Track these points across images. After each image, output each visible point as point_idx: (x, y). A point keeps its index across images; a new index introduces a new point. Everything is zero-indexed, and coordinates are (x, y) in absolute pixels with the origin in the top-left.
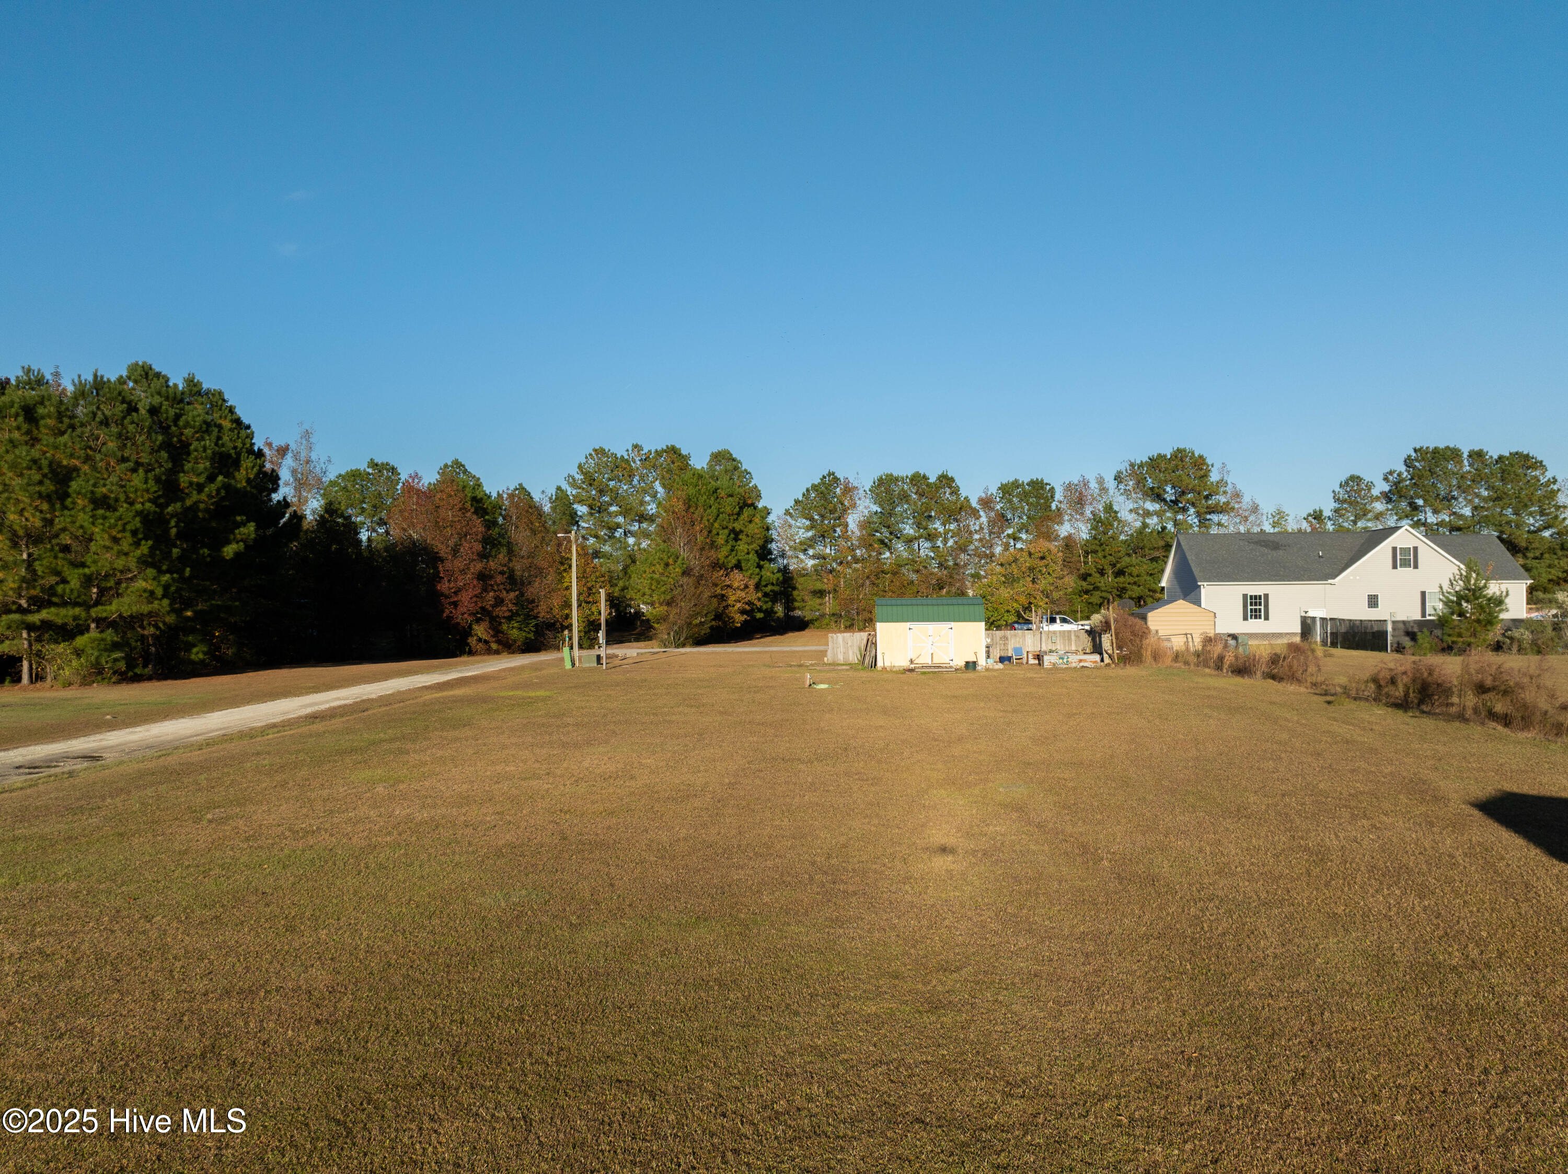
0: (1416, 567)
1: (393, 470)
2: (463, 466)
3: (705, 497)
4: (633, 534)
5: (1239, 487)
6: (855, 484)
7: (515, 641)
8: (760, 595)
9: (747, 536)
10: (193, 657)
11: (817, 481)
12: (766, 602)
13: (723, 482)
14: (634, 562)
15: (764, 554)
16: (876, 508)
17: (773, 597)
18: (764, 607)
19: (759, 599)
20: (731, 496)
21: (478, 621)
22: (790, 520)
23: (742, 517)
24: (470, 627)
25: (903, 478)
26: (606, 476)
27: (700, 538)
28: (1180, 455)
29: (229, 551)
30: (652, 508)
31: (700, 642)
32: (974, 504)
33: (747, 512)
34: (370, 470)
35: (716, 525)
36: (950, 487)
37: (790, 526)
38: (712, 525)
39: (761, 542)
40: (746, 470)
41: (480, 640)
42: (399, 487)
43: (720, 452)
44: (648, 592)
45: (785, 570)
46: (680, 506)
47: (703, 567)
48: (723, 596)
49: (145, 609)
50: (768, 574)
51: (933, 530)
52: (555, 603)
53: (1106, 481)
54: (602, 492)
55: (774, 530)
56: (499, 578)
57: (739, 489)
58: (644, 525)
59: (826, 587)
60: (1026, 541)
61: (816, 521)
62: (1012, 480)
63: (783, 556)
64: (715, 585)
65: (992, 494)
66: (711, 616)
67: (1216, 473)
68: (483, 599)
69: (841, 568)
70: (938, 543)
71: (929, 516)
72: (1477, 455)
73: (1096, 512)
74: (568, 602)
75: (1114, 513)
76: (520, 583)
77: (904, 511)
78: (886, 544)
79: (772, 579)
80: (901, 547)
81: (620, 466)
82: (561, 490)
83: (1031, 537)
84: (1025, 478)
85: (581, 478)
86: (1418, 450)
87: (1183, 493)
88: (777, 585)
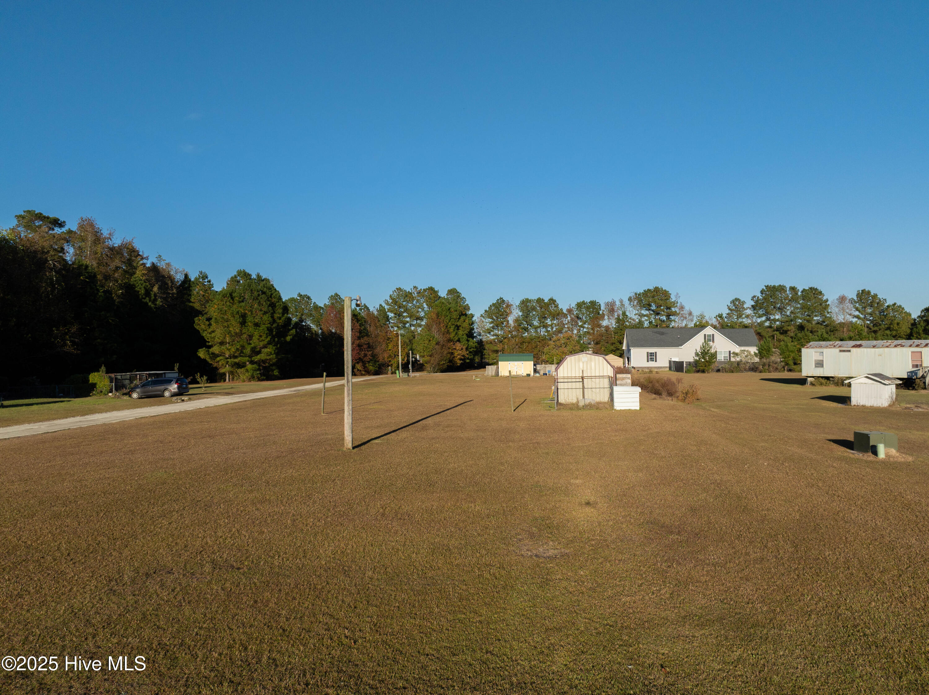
0: (715, 341)
1: (309, 298)
2: (339, 296)
3: (445, 312)
4: (413, 325)
5: (683, 304)
6: (512, 303)
7: (371, 371)
8: (468, 352)
9: (463, 328)
10: (275, 374)
11: (495, 302)
12: (471, 355)
13: (453, 305)
14: (414, 338)
15: (470, 335)
16: (520, 314)
17: (475, 353)
18: (470, 358)
19: (467, 354)
20: (456, 311)
21: (358, 363)
22: (483, 319)
23: (460, 320)
24: (355, 365)
25: (533, 300)
26: (402, 300)
27: (443, 330)
28: (657, 290)
29: (288, 338)
30: (422, 314)
31: (443, 371)
32: (565, 311)
33: (463, 318)
34: (299, 298)
35: (450, 324)
36: (554, 304)
37: (483, 322)
38: (448, 323)
39: (468, 330)
40: (463, 297)
41: (358, 370)
42: (312, 305)
43: (451, 289)
44: (422, 351)
45: (480, 343)
46: (434, 316)
47: (444, 341)
48: (452, 353)
50: (472, 344)
51: (547, 323)
52: (386, 355)
53: (624, 301)
54: (400, 307)
55: (476, 324)
56: (365, 346)
57: (460, 307)
58: (418, 321)
59: (499, 349)
60: (588, 328)
61: (494, 320)
62: (581, 301)
63: (480, 335)
64: (449, 348)
65: (573, 307)
66: (447, 361)
67: (673, 298)
68: (360, 354)
69: (506, 340)
70: (549, 329)
71: (545, 317)
72: (793, 289)
73: (618, 316)
74: (390, 355)
75: (627, 316)
76: (373, 348)
77: (534, 315)
78: (526, 329)
79: (474, 345)
80: (532, 331)
81: (408, 296)
82: (382, 306)
83: (590, 326)
84: (588, 300)
85: (391, 301)
86: (767, 287)
87: (659, 306)
88: (476, 348)
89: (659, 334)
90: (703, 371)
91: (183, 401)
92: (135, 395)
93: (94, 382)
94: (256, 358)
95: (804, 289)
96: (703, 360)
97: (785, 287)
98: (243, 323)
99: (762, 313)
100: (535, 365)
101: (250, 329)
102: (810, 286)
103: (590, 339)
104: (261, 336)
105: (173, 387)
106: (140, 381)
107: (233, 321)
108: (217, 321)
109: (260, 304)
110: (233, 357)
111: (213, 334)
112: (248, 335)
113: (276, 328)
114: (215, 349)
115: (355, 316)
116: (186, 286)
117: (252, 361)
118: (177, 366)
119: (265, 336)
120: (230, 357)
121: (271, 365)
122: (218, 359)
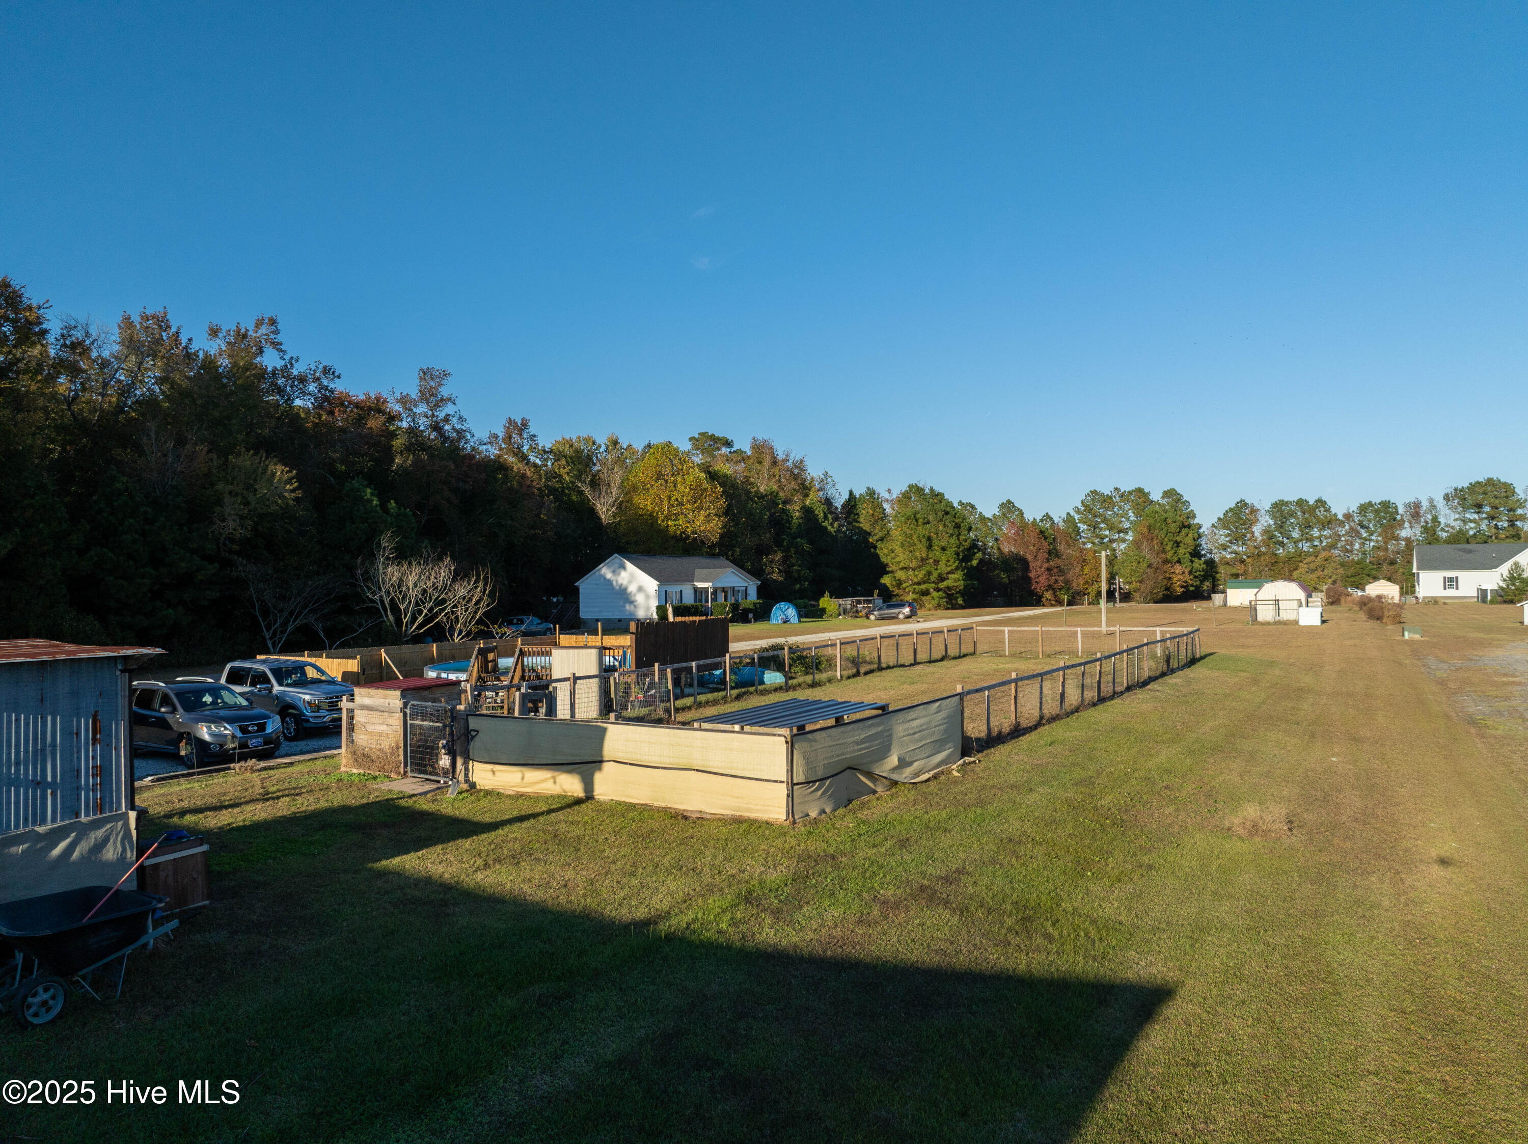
1: (973, 507)
2: (1011, 503)
3: (1159, 524)
4: (1115, 541)
6: (1258, 507)
7: (1063, 600)
8: (1191, 577)
9: (1185, 544)
10: (958, 602)
11: (1233, 506)
12: (1196, 581)
13: (1170, 515)
14: (1117, 557)
15: (1196, 554)
16: (1272, 522)
17: (1202, 578)
18: (1195, 584)
19: (1191, 580)
20: (1176, 521)
21: (1047, 591)
22: (1215, 530)
23: (1181, 534)
24: (1040, 594)
25: (1291, 502)
26: (1098, 507)
27: (1157, 548)
28: (1490, 482)
29: (975, 563)
30: (1127, 525)
31: (1156, 602)
32: (1340, 517)
33: (1184, 531)
35: (1166, 539)
36: (1324, 507)
37: (1215, 534)
38: (1163, 539)
39: (1193, 548)
40: (1186, 500)
41: (1047, 599)
42: (977, 517)
43: (1169, 490)
45: (1211, 564)
46: (1144, 529)
47: (1159, 563)
48: (1170, 578)
49: (956, 584)
50: (1198, 565)
51: (1312, 535)
52: (1081, 582)
53: (1436, 500)
54: (1096, 516)
55: (1204, 538)
56: (1055, 570)
57: (1180, 516)
58: (1122, 535)
59: (1240, 572)
60: (1377, 541)
61: (1232, 531)
62: (1367, 501)
63: (1211, 553)
64: (1166, 572)
65: (1353, 511)
66: (1163, 589)
67: (1520, 494)
68: (1049, 580)
69: (1249, 560)
70: (1316, 543)
71: (1310, 526)
73: (1426, 522)
74: (1087, 581)
75: (1440, 522)
76: (1064, 572)
77: (1292, 523)
78: (1280, 544)
79: (1200, 568)
80: (1290, 546)
81: (1106, 501)
82: (1070, 515)
83: (1381, 539)
84: (1377, 499)
85: (1083, 508)
87: (1495, 507)
88: (1203, 571)
89: (1463, 551)
91: (918, 622)
92: (872, 617)
93: (824, 606)
94: (943, 585)
98: (930, 547)
101: (937, 553)
104: (948, 561)
105: (907, 610)
106: (860, 606)
107: (919, 546)
108: (902, 545)
109: (945, 526)
110: (919, 584)
111: (897, 559)
112: (935, 560)
113: (963, 551)
114: (900, 575)
115: (1041, 532)
116: (852, 504)
117: (938, 588)
118: (876, 592)
119: (953, 560)
120: (916, 584)
121: (957, 592)
122: (904, 585)
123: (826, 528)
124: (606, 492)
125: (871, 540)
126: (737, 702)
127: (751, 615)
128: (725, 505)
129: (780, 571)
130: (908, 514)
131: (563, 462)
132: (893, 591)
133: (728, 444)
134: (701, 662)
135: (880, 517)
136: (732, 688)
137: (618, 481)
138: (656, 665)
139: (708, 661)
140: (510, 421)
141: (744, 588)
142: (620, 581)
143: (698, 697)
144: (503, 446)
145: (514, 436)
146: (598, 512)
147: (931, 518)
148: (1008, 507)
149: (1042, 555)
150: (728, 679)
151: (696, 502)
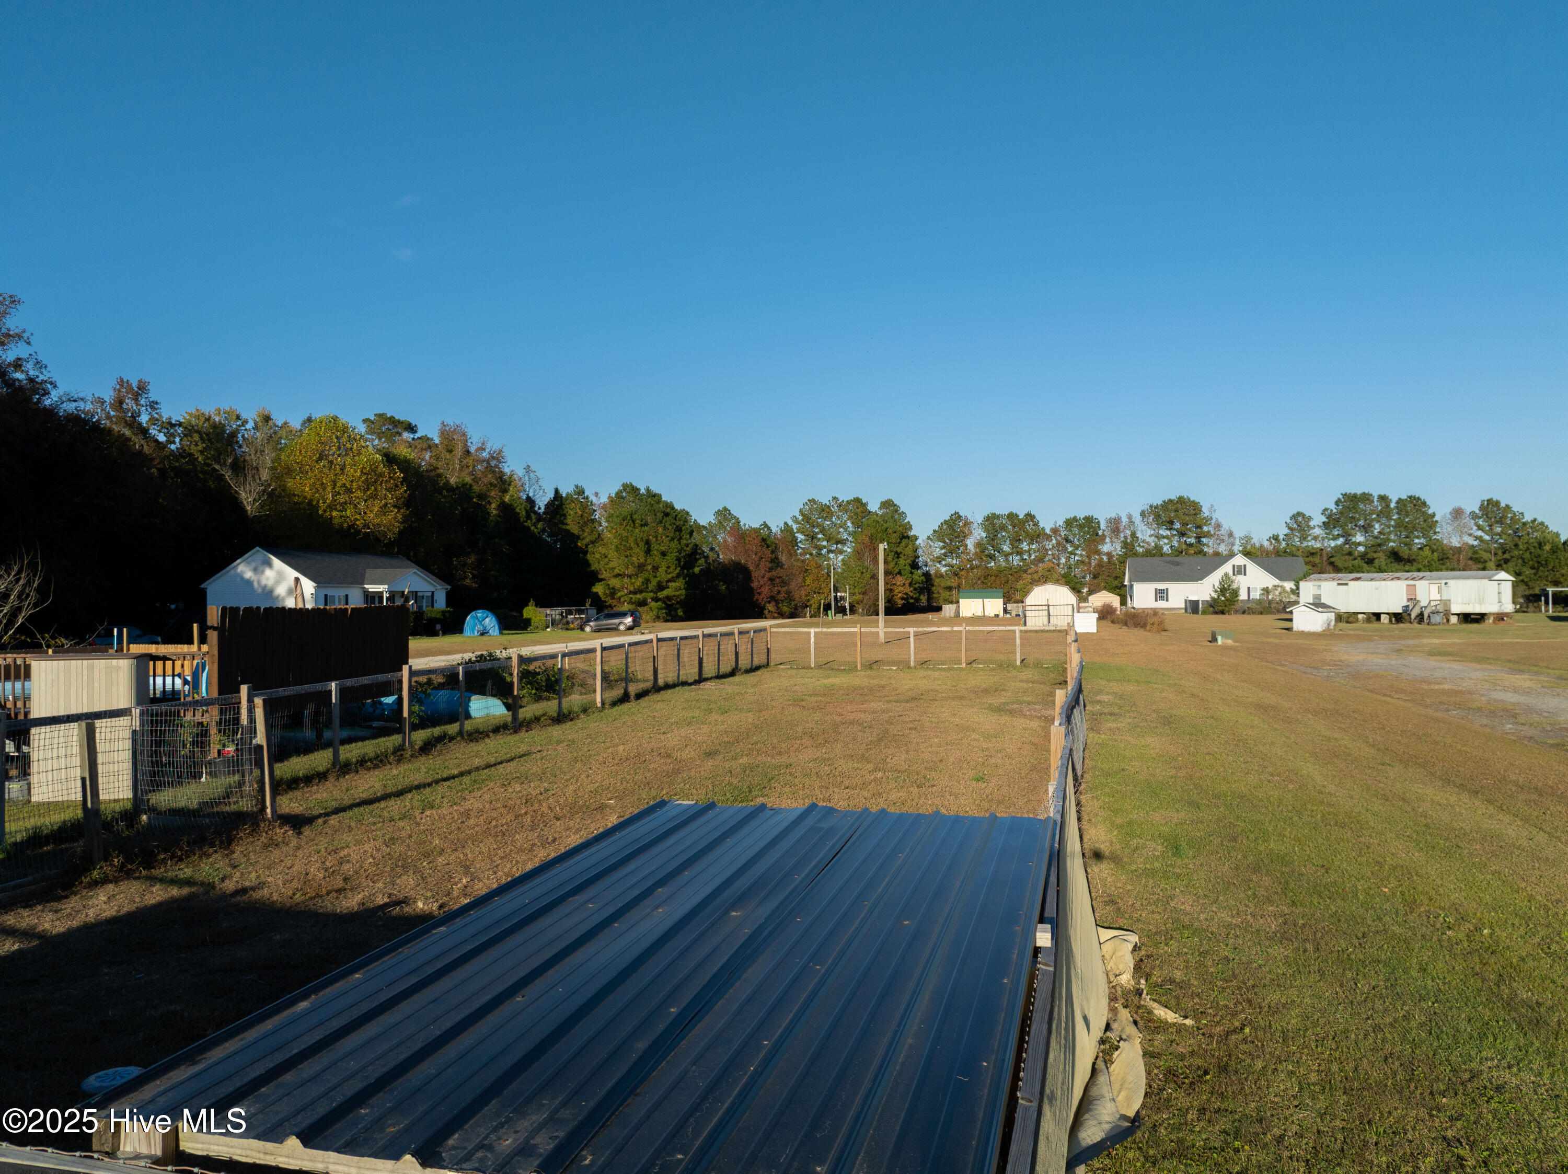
0: (1245, 575)
3: (880, 534)
4: (832, 552)
6: (972, 520)
7: (785, 612)
8: (912, 589)
9: (904, 555)
11: (947, 518)
12: (916, 594)
13: (890, 524)
15: (915, 566)
16: (984, 535)
17: (921, 591)
18: (915, 597)
19: (911, 592)
20: (895, 532)
21: (769, 602)
22: (930, 543)
23: (901, 545)
24: (764, 606)
25: (1002, 516)
26: (816, 516)
28: (1181, 500)
29: (697, 570)
30: (845, 536)
32: (1048, 531)
33: (904, 542)
35: (888, 550)
36: (1033, 521)
37: (930, 546)
38: (885, 550)
39: (912, 559)
40: (902, 512)
41: (769, 612)
43: (886, 501)
45: (927, 575)
46: (864, 539)
48: (891, 589)
49: (677, 593)
50: (916, 577)
51: (1022, 549)
52: (803, 593)
53: (1134, 517)
54: (814, 526)
55: (920, 550)
56: (778, 580)
57: (899, 526)
58: (839, 546)
59: (953, 585)
60: (1081, 555)
61: (947, 543)
62: (1072, 517)
63: (926, 565)
65: (1060, 526)
67: (1206, 512)
68: (772, 591)
69: (963, 573)
70: (1025, 557)
71: (1020, 540)
72: (1383, 498)
73: (1125, 537)
74: (809, 593)
75: (1137, 538)
76: (786, 583)
77: (1004, 536)
78: (992, 557)
79: (919, 579)
80: (1001, 559)
81: (825, 511)
82: (788, 525)
83: (1084, 553)
84: (1081, 515)
85: (801, 518)
86: (1344, 495)
87: (1185, 524)
88: (922, 583)
89: (1173, 564)
90: (1223, 613)
91: (643, 633)
92: (588, 629)
93: (528, 617)
94: (661, 595)
95: (1400, 499)
96: (1223, 599)
97: (1372, 495)
98: (648, 552)
99: (1336, 533)
100: (1005, 604)
101: (657, 558)
102: (1409, 495)
103: (1084, 571)
104: (668, 567)
105: (629, 620)
106: (570, 617)
107: (637, 550)
108: (617, 549)
109: (665, 528)
110: (635, 593)
111: (611, 565)
112: (654, 567)
113: (684, 557)
114: (615, 583)
115: (764, 540)
116: (558, 503)
117: (657, 597)
118: (588, 602)
119: (673, 567)
120: (631, 592)
121: (678, 603)
122: (619, 594)
123: (528, 528)
124: (253, 476)
125: (579, 544)
126: (423, 759)
127: (438, 627)
128: (406, 495)
129: (474, 577)
130: (624, 514)
131: (196, 437)
132: (605, 601)
133: (411, 428)
134: (349, 682)
135: (588, 521)
136: (414, 727)
137: (269, 463)
138: (244, 689)
139: (366, 680)
140: (121, 382)
141: (430, 594)
142: (264, 582)
143: (342, 748)
144: (112, 413)
145: (127, 401)
146: (242, 503)
147: (649, 519)
148: (724, 514)
149: (765, 565)
150: (405, 714)
151: (368, 489)
